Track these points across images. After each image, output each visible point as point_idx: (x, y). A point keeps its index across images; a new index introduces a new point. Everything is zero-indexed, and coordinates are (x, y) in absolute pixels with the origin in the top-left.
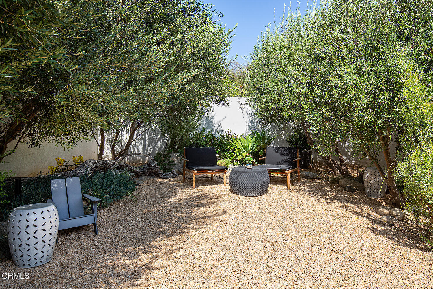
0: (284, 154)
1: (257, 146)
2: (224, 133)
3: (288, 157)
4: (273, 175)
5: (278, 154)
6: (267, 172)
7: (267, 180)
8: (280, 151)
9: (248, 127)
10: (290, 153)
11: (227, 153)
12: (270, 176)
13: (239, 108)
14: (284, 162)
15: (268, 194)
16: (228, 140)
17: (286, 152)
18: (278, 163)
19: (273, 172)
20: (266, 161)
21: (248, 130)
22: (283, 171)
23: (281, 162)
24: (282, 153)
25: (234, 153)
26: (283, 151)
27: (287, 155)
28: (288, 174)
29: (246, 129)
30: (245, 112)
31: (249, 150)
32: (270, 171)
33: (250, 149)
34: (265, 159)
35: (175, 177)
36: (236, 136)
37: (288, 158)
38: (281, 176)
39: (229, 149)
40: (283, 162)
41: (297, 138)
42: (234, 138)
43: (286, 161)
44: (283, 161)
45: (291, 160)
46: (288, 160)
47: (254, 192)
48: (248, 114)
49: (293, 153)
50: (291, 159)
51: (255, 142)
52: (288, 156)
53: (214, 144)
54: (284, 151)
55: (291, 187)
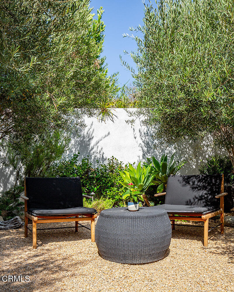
0: (199, 186)
1: (155, 179)
2: (106, 163)
3: (205, 192)
4: (178, 222)
5: (188, 187)
6: (167, 217)
7: (166, 232)
8: (191, 183)
9: (141, 153)
10: (209, 184)
11: (110, 191)
12: (173, 225)
13: (127, 122)
14: (199, 200)
15: (168, 259)
16: (112, 171)
17: (201, 184)
18: (189, 203)
19: (179, 218)
20: (167, 199)
21: (141, 158)
22: (199, 215)
23: (192, 201)
24: (195, 186)
25: (120, 190)
26: (196, 183)
27: (204, 188)
28: (205, 220)
29: (139, 157)
30: (137, 131)
31: (142, 184)
32: (172, 216)
33: (143, 182)
34: (165, 195)
35: (20, 227)
36: (123, 166)
37: (206, 194)
38: (191, 224)
39: (113, 185)
40: (196, 200)
41: (215, 167)
42: (121, 169)
43: (201, 198)
44: (197, 198)
45: (210, 197)
46: (206, 196)
47: (141, 256)
48: (143, 134)
49: (214, 184)
50: (210, 194)
51: (150, 172)
52: (205, 190)
53: (90, 178)
54: (199, 181)
55: (211, 244)
